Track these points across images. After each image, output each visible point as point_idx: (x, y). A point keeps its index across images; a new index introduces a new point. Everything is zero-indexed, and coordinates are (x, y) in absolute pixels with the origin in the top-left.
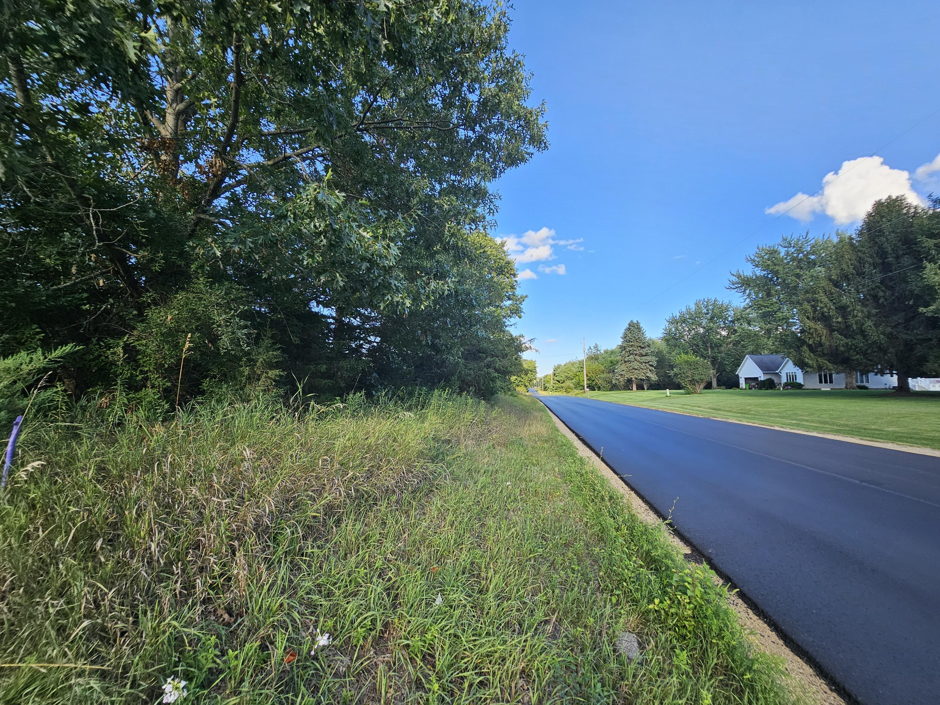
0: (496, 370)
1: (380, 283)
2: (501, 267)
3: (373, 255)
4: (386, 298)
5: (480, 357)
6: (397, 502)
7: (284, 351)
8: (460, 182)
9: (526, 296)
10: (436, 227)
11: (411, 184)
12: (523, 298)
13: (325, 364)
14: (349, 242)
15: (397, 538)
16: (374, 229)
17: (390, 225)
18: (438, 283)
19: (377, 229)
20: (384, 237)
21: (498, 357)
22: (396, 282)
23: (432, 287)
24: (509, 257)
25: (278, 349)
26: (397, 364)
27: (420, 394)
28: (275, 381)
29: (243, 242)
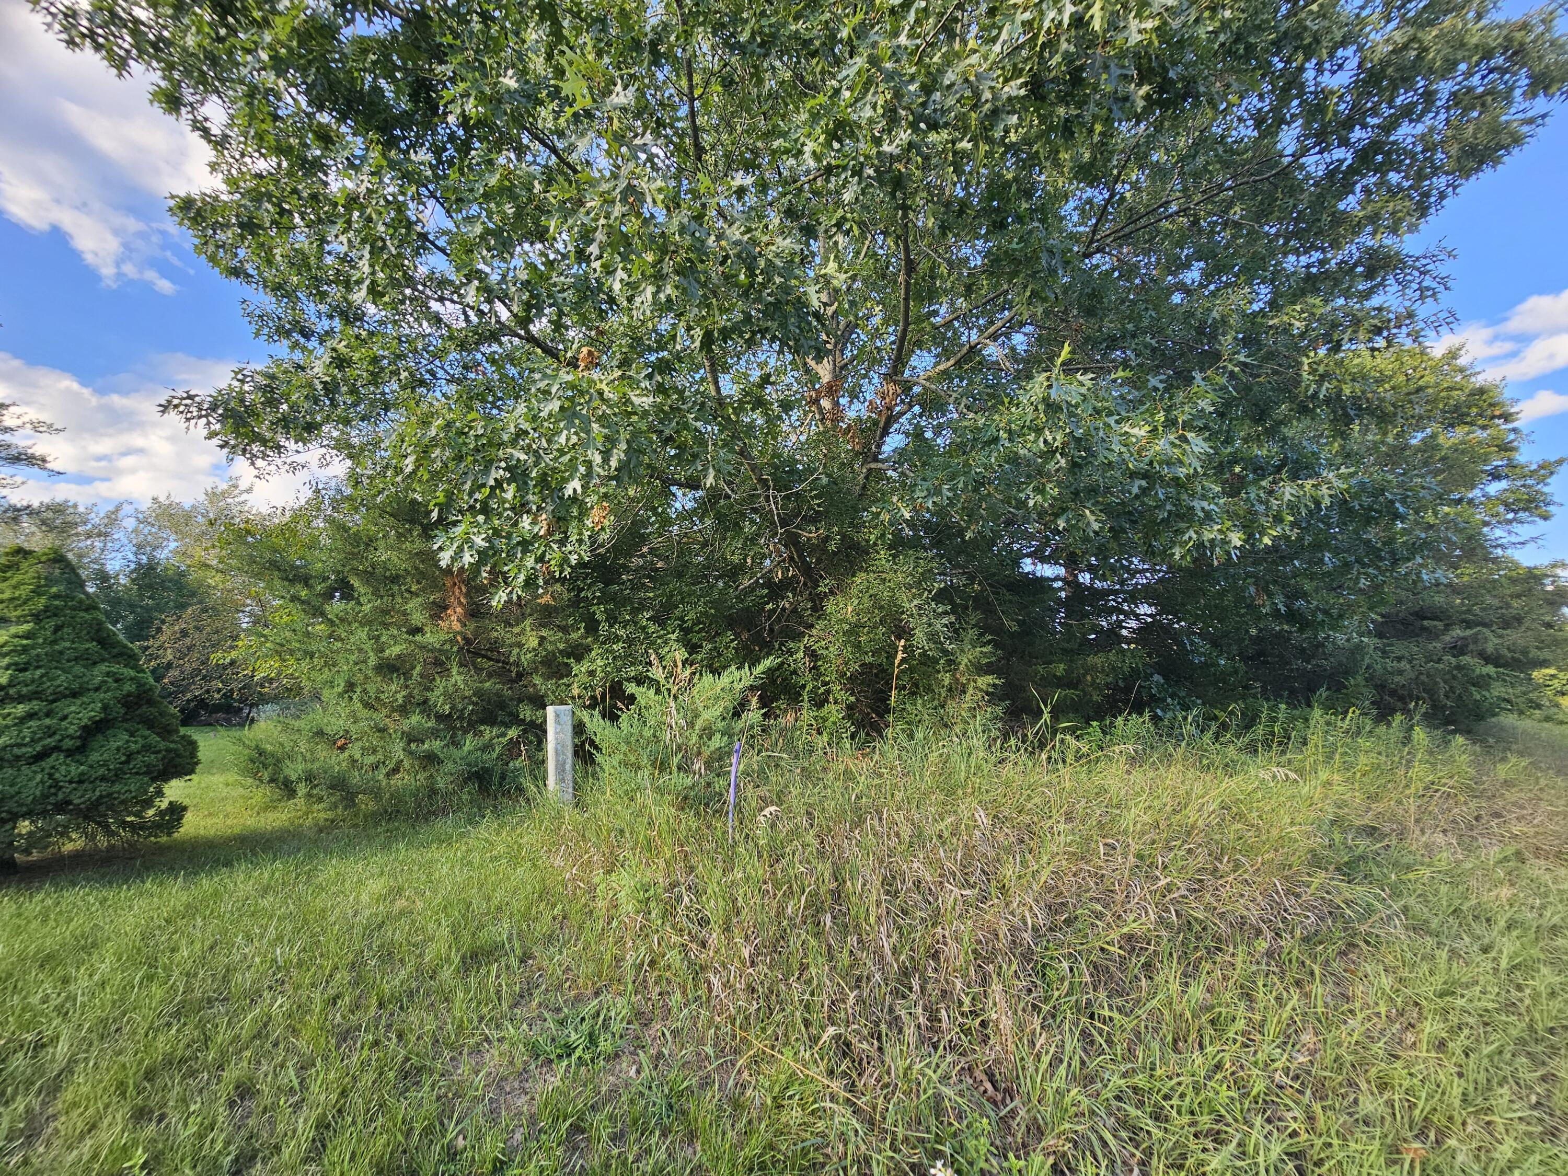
0: (1487, 659)
1: (1170, 512)
2: (1457, 407)
3: (1151, 463)
4: (1186, 537)
5: (1424, 629)
6: (1269, 954)
7: (997, 645)
8: (1322, 262)
9: (1560, 462)
10: (1275, 372)
11: (1209, 310)
12: (1547, 469)
13: (1060, 662)
14: (1106, 453)
15: (1288, 1039)
16: (1147, 416)
17: (1177, 400)
18: (1301, 487)
19: (1152, 415)
20: (1171, 423)
21: (1485, 625)
22: (1205, 504)
23: (1287, 497)
24: (1480, 378)
25: (989, 642)
26: (1204, 654)
27: (1274, 720)
28: (988, 694)
29: (938, 491)
